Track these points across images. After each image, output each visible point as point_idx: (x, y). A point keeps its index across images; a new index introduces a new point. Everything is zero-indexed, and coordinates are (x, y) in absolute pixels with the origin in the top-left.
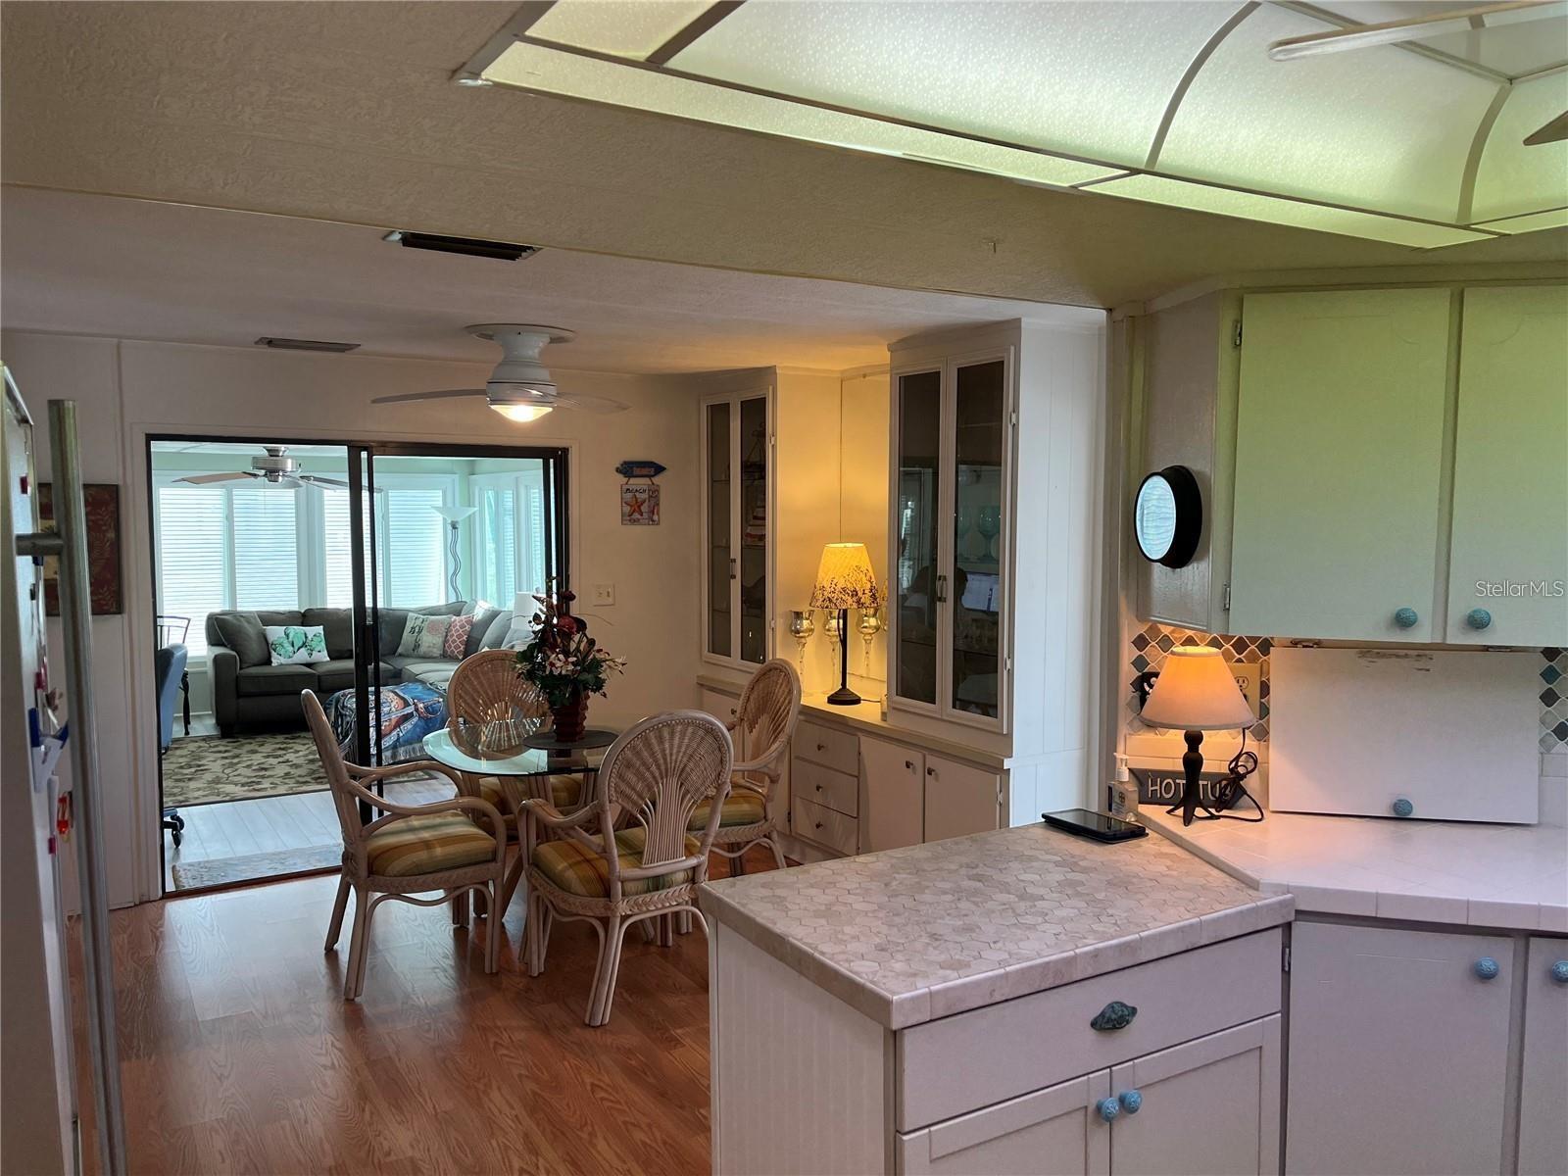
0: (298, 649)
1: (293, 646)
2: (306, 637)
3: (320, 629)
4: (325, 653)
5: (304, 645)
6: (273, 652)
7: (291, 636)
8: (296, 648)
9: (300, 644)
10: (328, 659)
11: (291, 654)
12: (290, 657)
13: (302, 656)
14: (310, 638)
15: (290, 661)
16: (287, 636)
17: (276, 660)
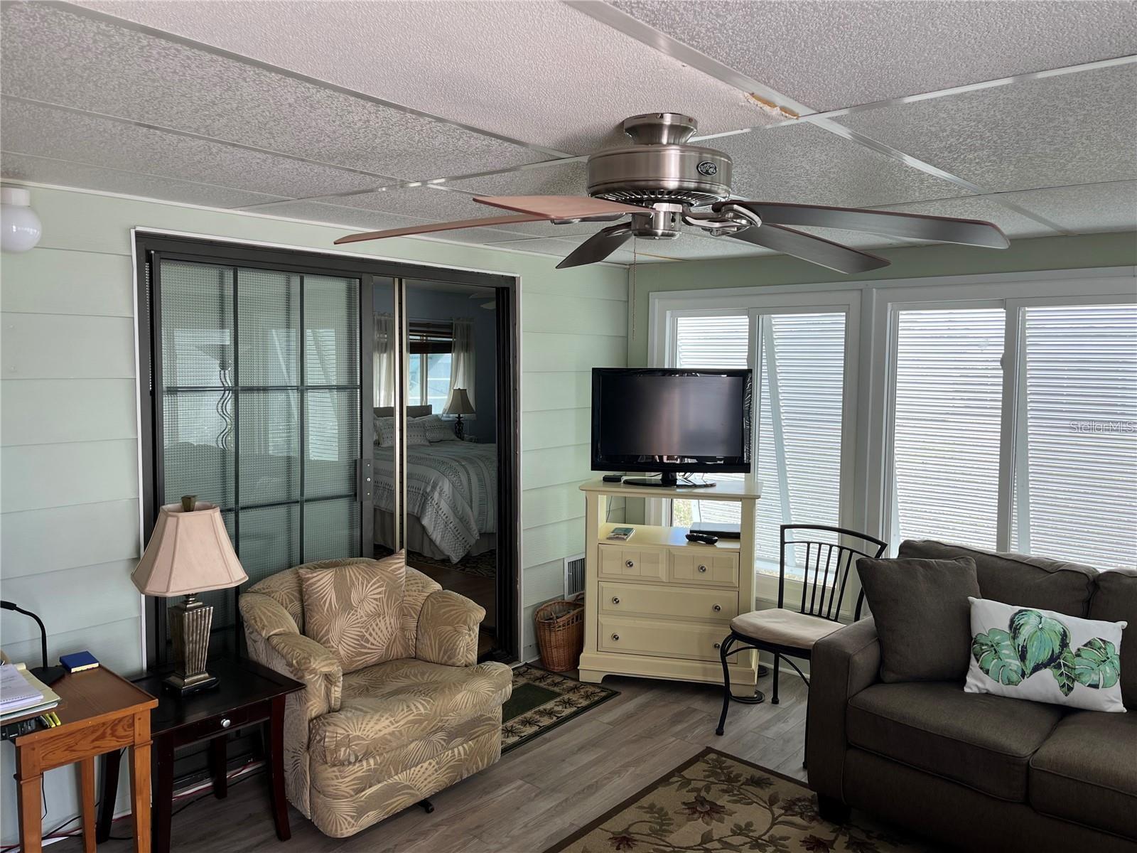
0: (1037, 668)
1: (1023, 657)
2: (1064, 644)
3: (1111, 632)
4: (1116, 691)
5: (1053, 661)
6: (973, 661)
7: (1025, 632)
8: (1030, 665)
9: (1045, 656)
10: (1119, 707)
11: (1015, 677)
12: (1010, 682)
13: (1045, 685)
14: (1073, 647)
15: (1010, 691)
16: (1015, 628)
17: (975, 682)
